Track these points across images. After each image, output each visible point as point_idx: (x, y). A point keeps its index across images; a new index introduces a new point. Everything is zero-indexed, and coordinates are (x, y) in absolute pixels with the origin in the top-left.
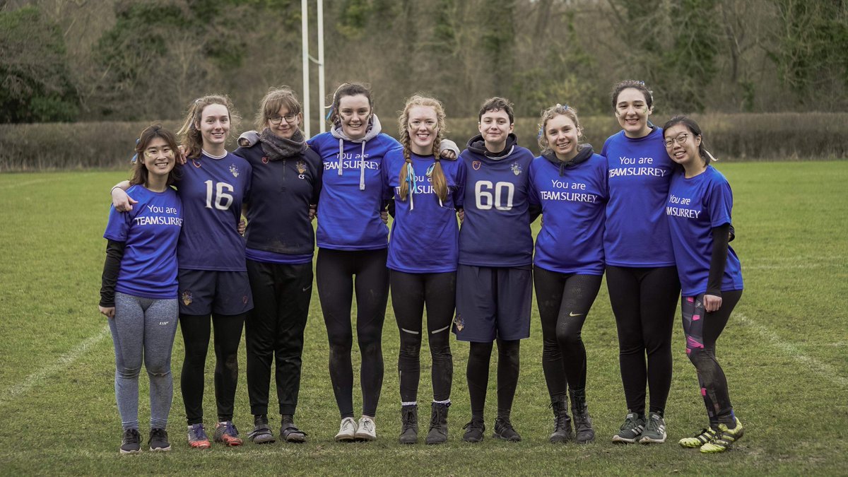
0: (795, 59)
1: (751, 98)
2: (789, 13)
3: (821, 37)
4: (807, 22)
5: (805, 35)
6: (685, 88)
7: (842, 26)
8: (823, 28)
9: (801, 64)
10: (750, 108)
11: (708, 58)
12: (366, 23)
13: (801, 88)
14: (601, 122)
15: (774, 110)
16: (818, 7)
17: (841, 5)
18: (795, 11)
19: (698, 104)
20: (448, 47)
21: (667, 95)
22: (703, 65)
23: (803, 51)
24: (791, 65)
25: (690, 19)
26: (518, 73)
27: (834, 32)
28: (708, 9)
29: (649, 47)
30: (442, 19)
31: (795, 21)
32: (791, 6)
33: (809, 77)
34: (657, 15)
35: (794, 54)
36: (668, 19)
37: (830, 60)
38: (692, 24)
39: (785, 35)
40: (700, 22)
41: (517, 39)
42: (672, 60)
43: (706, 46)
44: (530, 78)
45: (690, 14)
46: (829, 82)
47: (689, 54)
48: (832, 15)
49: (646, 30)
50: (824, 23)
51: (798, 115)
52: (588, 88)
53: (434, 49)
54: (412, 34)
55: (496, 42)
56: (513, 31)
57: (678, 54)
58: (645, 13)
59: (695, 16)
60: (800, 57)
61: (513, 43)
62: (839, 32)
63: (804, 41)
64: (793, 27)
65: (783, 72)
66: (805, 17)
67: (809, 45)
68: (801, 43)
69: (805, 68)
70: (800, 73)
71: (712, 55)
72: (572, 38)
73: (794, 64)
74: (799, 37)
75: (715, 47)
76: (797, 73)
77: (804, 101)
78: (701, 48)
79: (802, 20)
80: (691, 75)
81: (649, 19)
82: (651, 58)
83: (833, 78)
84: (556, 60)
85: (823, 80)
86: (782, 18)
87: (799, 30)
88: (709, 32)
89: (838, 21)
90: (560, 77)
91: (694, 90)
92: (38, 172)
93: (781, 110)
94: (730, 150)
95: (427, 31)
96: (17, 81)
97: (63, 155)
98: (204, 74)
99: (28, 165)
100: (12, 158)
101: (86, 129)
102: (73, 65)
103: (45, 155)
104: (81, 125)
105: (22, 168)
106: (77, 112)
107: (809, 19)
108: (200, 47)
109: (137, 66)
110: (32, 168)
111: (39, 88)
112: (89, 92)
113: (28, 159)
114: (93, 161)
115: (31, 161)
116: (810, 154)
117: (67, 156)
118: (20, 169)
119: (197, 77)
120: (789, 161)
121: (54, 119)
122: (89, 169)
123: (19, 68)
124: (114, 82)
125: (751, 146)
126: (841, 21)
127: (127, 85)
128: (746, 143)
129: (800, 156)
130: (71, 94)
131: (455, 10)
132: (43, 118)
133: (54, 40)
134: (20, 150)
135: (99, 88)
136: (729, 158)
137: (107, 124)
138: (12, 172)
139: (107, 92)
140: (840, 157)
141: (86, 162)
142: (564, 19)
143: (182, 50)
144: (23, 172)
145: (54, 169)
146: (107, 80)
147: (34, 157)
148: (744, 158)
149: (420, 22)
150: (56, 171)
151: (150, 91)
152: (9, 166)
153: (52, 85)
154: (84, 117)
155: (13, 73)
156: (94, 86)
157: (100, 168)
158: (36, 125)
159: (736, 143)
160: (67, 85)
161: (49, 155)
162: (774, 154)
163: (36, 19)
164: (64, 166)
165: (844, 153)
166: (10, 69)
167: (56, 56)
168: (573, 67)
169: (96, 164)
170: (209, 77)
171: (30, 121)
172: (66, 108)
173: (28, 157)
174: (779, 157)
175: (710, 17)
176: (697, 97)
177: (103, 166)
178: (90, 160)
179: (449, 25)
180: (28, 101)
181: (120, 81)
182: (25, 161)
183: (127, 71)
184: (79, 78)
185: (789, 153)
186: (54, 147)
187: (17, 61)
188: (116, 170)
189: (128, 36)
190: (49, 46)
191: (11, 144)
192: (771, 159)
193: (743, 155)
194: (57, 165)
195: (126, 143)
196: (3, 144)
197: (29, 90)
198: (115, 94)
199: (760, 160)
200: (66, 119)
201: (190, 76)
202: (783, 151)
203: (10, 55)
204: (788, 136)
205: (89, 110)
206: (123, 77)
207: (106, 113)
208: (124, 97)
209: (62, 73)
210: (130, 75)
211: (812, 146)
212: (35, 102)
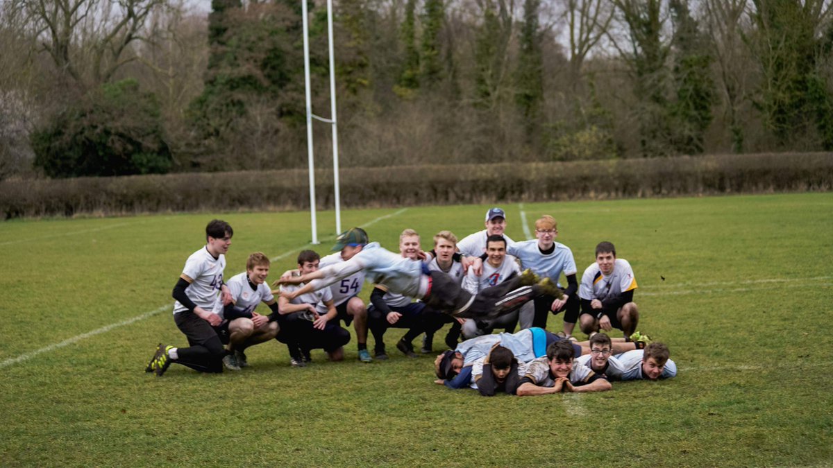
0: (775, 108)
1: (740, 141)
2: (770, 69)
3: (798, 89)
4: (784, 77)
5: (784, 87)
6: (687, 132)
7: (814, 80)
8: (799, 82)
9: (781, 111)
10: (740, 150)
11: (704, 108)
12: (418, 86)
13: (781, 133)
14: (611, 164)
15: (758, 151)
16: (794, 64)
17: (814, 62)
18: (775, 67)
19: (697, 147)
20: (485, 103)
21: (671, 140)
22: (700, 114)
23: (782, 101)
24: (772, 113)
25: (689, 75)
26: (544, 125)
27: (809, 85)
28: (703, 67)
29: (657, 99)
30: (481, 81)
31: (775, 76)
32: (771, 64)
33: (787, 122)
34: (662, 73)
35: (775, 103)
36: (671, 76)
37: (805, 108)
38: (690, 79)
39: (767, 88)
40: (697, 77)
41: (545, 95)
42: (674, 110)
43: (703, 98)
44: (555, 128)
45: (688, 71)
46: (804, 127)
47: (688, 105)
48: (807, 70)
49: (653, 86)
50: (800, 78)
51: (772, 154)
52: (605, 136)
53: (475, 105)
54: (457, 92)
55: (528, 97)
56: (541, 89)
57: (679, 106)
58: (652, 71)
59: (692, 73)
60: (779, 106)
61: (542, 99)
62: (813, 85)
63: (784, 92)
64: (773, 81)
65: (765, 120)
66: (783, 72)
67: (788, 95)
68: (780, 95)
69: (785, 116)
70: (781, 120)
71: (707, 105)
72: (593, 94)
73: (775, 114)
74: (779, 89)
75: (709, 99)
76: (778, 120)
77: (784, 143)
78: (698, 101)
79: (780, 75)
80: (690, 121)
81: (655, 76)
82: (658, 108)
83: (807, 123)
84: (578, 113)
85: (801, 125)
86: (764, 73)
87: (778, 83)
88: (705, 86)
89: (810, 76)
90: (582, 127)
91: (693, 134)
92: (135, 216)
93: (764, 150)
94: (717, 186)
95: (468, 88)
96: (119, 140)
97: (155, 201)
98: (277, 131)
99: (127, 211)
100: (113, 204)
101: (175, 180)
102: (167, 126)
103: (141, 203)
104: (170, 176)
106: (169, 165)
107: (786, 74)
108: (273, 109)
109: (221, 125)
110: (130, 213)
111: (138, 147)
112: (179, 149)
113: (127, 205)
114: (181, 206)
115: (129, 207)
116: (783, 188)
117: (159, 203)
118: (119, 214)
119: (270, 135)
120: (766, 194)
121: (152, 170)
122: (177, 213)
123: (121, 130)
124: (200, 139)
125: (734, 182)
126: (814, 76)
127: (212, 142)
128: (731, 179)
129: (775, 190)
130: (164, 150)
131: (490, 72)
132: (143, 170)
133: (150, 106)
134: (119, 198)
135: (188, 145)
136: (716, 193)
137: (192, 175)
138: (113, 217)
139: (195, 147)
140: (808, 190)
141: (175, 207)
142: (585, 78)
143: (258, 112)
144: (122, 216)
145: (147, 213)
146: (195, 138)
147: (132, 204)
148: (729, 193)
149: (461, 82)
150: (149, 216)
151: (231, 146)
152: (111, 212)
153: (149, 143)
154: (175, 169)
155: (116, 134)
156: (182, 143)
157: (186, 212)
158: (133, 177)
159: (722, 179)
160: (162, 142)
161: (144, 201)
162: (754, 188)
163: (135, 88)
164: (156, 211)
165: (811, 187)
166: (113, 131)
167: (151, 119)
168: (592, 119)
169: (183, 209)
170: (281, 134)
171: (129, 173)
172: (162, 162)
173: (127, 204)
174: (757, 190)
175: (706, 73)
176: (696, 141)
177: (189, 210)
178: (178, 205)
179: (487, 85)
180: (129, 155)
181: (205, 138)
182: (124, 207)
183: (211, 130)
184: (171, 137)
185: (766, 187)
186: (148, 195)
187: (118, 124)
188: (200, 213)
189: (214, 101)
190: (146, 111)
191: (112, 193)
192: (751, 192)
193: (728, 190)
194: (150, 210)
195: (208, 190)
196: (106, 193)
197: (130, 147)
198: (202, 149)
199: (742, 193)
200: (163, 171)
201: (265, 134)
202: (761, 186)
203: (113, 119)
204: (766, 173)
205: (179, 163)
206: (209, 135)
207: (195, 166)
208: (209, 151)
209: (156, 133)
210: (214, 133)
211: (785, 181)
212: (135, 157)
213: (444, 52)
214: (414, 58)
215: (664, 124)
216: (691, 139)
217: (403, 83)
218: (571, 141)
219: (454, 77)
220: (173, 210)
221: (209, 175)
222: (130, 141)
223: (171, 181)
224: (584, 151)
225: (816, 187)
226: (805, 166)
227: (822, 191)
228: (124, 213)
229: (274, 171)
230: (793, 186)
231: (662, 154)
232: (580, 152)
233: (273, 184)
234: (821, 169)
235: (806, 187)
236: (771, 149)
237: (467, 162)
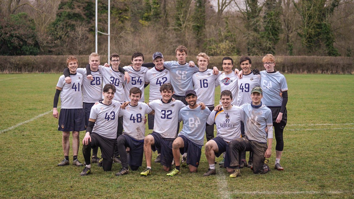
0: (308, 36)
1: (291, 50)
2: (306, 19)
3: (318, 28)
4: (312, 23)
5: (312, 27)
6: (268, 45)
7: (325, 24)
8: (319, 25)
9: (310, 38)
10: (291, 54)
11: (276, 35)
12: (150, 20)
13: (310, 47)
15: (299, 55)
16: (317, 17)
17: (325, 16)
18: (308, 18)
19: (273, 52)
20: (179, 29)
21: (261, 48)
22: (274, 37)
23: (311, 33)
24: (306, 38)
25: (270, 20)
26: (205, 39)
27: (323, 26)
28: (277, 17)
29: (256, 30)
30: (178, 19)
31: (308, 22)
32: (306, 17)
33: (313, 43)
34: (258, 18)
35: (307, 34)
36: (262, 20)
37: (321, 37)
38: (270, 22)
39: (304, 27)
40: (274, 21)
41: (206, 26)
42: (262, 35)
43: (276, 30)
44: (210, 41)
45: (270, 18)
46: (320, 45)
47: (269, 33)
48: (322, 20)
49: (254, 24)
50: (319, 23)
51: (307, 57)
52: (232, 46)
53: (175, 29)
54: (167, 24)
55: (198, 27)
56: (205, 23)
57: (265, 33)
58: (254, 17)
60: (309, 35)
61: (205, 28)
62: (325, 26)
63: (312, 29)
64: (307, 24)
65: (303, 41)
66: (312, 21)
67: (313, 31)
68: (310, 30)
69: (312, 40)
70: (310, 41)
71: (278, 34)
72: (227, 27)
73: (307, 38)
74: (309, 28)
75: (279, 31)
76: (309, 41)
77: (311, 51)
78: (273, 31)
79: (311, 21)
80: (270, 40)
81: (255, 20)
82: (256, 34)
83: (321, 43)
84: (220, 35)
85: (318, 44)
86: (303, 21)
87: (309, 25)
88: (277, 25)
89: (324, 22)
90: (221, 41)
91: (271, 46)
92: (22, 74)
93: (302, 54)
94: (281, 69)
95: (172, 22)
96: (17, 40)
97: (31, 67)
98: (88, 38)
99: (19, 71)
100: (13, 68)
102: (39, 34)
103: (25, 68)
104: (38, 56)
105: (16, 72)
106: (39, 51)
107: (313, 21)
108: (87, 29)
109: (63, 35)
110: (20, 72)
111: (25, 43)
112: (43, 44)
113: (19, 69)
114: (42, 70)
115: (20, 70)
117: (33, 68)
118: (15, 73)
119: (84, 40)
120: (303, 74)
121: (31, 54)
122: (41, 73)
123: (18, 35)
124: (53, 40)
125: (289, 68)
126: (325, 22)
127: (58, 42)
128: (287, 67)
129: (307, 72)
130: (37, 45)
131: (182, 15)
133: (32, 25)
134: (16, 65)
135: (47, 43)
138: (12, 74)
139: (50, 44)
140: (322, 73)
141: (40, 70)
142: (224, 19)
143: (80, 29)
144: (16, 73)
145: (28, 72)
146: (51, 40)
147: (21, 68)
148: (287, 73)
149: (170, 20)
150: (28, 74)
151: (67, 44)
152: (12, 71)
153: (30, 41)
154: (41, 53)
155: (16, 37)
156: (45, 42)
157: (45, 73)
158: (22, 56)
159: (284, 67)
160: (36, 41)
161: (26, 67)
163: (26, 17)
164: (32, 71)
165: (324, 72)
166: (14, 35)
167: (32, 31)
168: (226, 38)
169: (43, 71)
171: (20, 54)
172: (36, 50)
173: (19, 68)
174: (299, 72)
175: (277, 19)
176: (272, 49)
177: (46, 72)
179: (180, 21)
180: (21, 47)
181: (55, 40)
182: (17, 69)
183: (58, 36)
184: (40, 39)
185: (303, 71)
186: (28, 64)
187: (17, 32)
189: (61, 24)
190: (29, 27)
191: (12, 63)
192: (296, 73)
193: (286, 72)
194: (29, 71)
195: (55, 63)
196: (10, 63)
197: (21, 43)
198: (53, 45)
199: (292, 73)
200: (35, 54)
201: (82, 39)
202: (301, 70)
203: (14, 30)
204: (303, 65)
205: (43, 51)
206: (57, 39)
207: (50, 52)
208: (56, 46)
209: (34, 37)
210: (59, 38)
211: (312, 68)
212: (24, 47)
213: (162, 5)
214: (149, 8)
215: (258, 41)
216: (270, 48)
217: (143, 19)
218: (217, 47)
219: (166, 17)
220: (39, 72)
221: (55, 57)
222: (22, 40)
223: (39, 58)
224: (222, 51)
225: (326, 72)
226: (321, 62)
227: (328, 74)
228: (17, 72)
229: (84, 55)
230: (316, 71)
231: (257, 54)
232: (220, 52)
233: (83, 61)
234: (328, 64)
235: (321, 72)
236: (305, 54)
237: (170, 54)
